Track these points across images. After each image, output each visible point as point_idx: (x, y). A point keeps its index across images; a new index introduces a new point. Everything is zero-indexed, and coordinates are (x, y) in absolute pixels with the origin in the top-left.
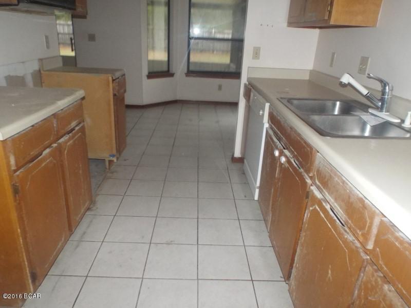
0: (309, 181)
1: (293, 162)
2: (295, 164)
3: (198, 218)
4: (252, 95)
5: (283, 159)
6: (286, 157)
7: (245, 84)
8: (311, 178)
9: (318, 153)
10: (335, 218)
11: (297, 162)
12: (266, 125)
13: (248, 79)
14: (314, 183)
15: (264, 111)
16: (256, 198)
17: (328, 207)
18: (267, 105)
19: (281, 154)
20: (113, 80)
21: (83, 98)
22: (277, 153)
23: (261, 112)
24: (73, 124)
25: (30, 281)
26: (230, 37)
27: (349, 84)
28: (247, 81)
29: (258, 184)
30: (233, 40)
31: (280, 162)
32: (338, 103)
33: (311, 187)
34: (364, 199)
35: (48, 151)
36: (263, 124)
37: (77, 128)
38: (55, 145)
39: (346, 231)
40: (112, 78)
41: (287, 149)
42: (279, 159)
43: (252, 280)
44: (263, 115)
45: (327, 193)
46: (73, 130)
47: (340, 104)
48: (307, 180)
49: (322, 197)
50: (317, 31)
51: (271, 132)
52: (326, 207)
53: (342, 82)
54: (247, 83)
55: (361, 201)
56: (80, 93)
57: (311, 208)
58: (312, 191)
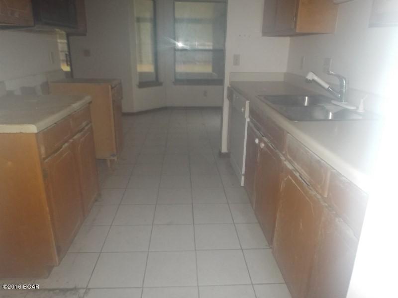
0: (283, 158)
1: (270, 146)
2: (271, 147)
3: (193, 204)
4: (234, 96)
5: (263, 145)
6: (265, 143)
7: (228, 88)
8: (284, 155)
9: (288, 134)
10: (303, 181)
11: (273, 145)
12: (248, 120)
13: (231, 83)
14: (287, 159)
15: (245, 108)
16: (242, 184)
17: (297, 175)
18: (247, 102)
19: (261, 141)
20: (112, 88)
21: (90, 103)
22: (257, 141)
23: (243, 109)
24: (84, 124)
25: (56, 254)
26: (211, 48)
27: (314, 81)
28: (230, 84)
29: (243, 172)
30: (214, 51)
31: (260, 147)
32: (307, 98)
33: (285, 162)
34: (321, 160)
35: (66, 145)
36: (245, 119)
37: (86, 128)
38: (71, 140)
39: (310, 189)
40: (111, 86)
41: (265, 137)
42: (259, 145)
43: (242, 249)
44: (244, 111)
45: (296, 164)
46: (83, 129)
47: (308, 99)
48: (282, 158)
49: (293, 168)
50: (288, 39)
51: (252, 125)
52: (296, 175)
53: (307, 79)
54: (230, 86)
55: (318, 162)
56: (88, 98)
57: (285, 179)
58: (285, 165)
